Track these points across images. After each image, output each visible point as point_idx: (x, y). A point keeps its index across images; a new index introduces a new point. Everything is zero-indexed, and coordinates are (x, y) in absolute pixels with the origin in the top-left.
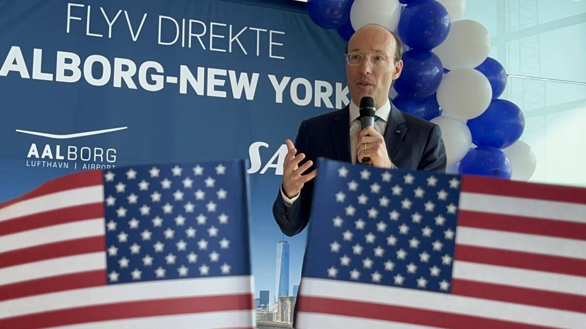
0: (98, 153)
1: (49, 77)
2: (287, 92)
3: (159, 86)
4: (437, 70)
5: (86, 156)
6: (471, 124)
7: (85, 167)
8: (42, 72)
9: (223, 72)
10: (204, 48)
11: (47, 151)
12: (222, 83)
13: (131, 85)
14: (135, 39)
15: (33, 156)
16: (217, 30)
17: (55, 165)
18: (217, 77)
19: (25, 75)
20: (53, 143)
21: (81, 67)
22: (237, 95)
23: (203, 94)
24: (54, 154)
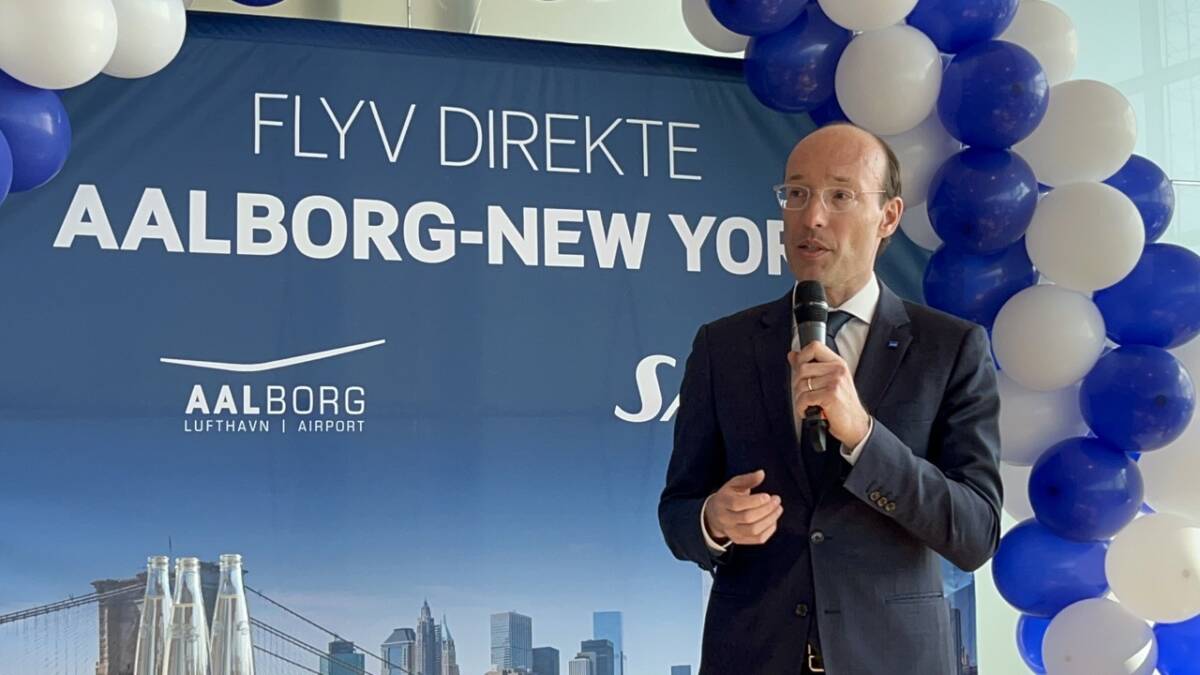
0: (326, 397)
1: (222, 247)
2: (709, 248)
3: (446, 252)
4: (1025, 190)
5: (303, 405)
6: (1101, 298)
7: (302, 426)
8: (208, 237)
9: (576, 215)
10: (535, 168)
11: (226, 399)
12: (574, 237)
13: (390, 254)
14: (393, 159)
15: (197, 411)
16: (559, 129)
17: (242, 426)
18: (564, 226)
19: (174, 245)
21: (287, 222)
22: (606, 261)
23: (536, 263)
24: (239, 404)
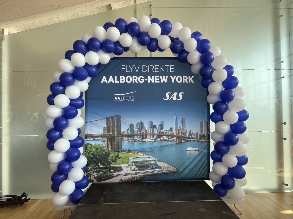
0: (130, 98)
1: (118, 82)
2: (175, 80)
3: (143, 81)
4: (211, 70)
5: (127, 98)
6: (223, 83)
7: (127, 101)
9: (159, 77)
10: (154, 71)
11: (119, 98)
12: (158, 79)
13: (137, 82)
14: (137, 72)
15: (116, 99)
16: (156, 67)
17: (121, 101)
18: (157, 78)
19: (113, 82)
20: (120, 96)
21: (125, 79)
22: (162, 82)
23: (154, 82)
24: (120, 99)
